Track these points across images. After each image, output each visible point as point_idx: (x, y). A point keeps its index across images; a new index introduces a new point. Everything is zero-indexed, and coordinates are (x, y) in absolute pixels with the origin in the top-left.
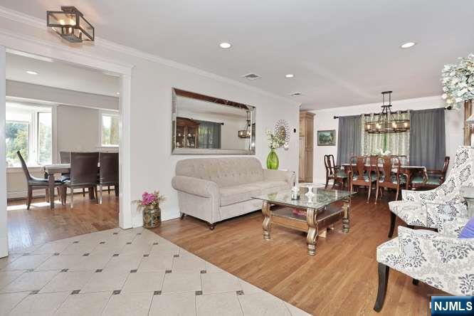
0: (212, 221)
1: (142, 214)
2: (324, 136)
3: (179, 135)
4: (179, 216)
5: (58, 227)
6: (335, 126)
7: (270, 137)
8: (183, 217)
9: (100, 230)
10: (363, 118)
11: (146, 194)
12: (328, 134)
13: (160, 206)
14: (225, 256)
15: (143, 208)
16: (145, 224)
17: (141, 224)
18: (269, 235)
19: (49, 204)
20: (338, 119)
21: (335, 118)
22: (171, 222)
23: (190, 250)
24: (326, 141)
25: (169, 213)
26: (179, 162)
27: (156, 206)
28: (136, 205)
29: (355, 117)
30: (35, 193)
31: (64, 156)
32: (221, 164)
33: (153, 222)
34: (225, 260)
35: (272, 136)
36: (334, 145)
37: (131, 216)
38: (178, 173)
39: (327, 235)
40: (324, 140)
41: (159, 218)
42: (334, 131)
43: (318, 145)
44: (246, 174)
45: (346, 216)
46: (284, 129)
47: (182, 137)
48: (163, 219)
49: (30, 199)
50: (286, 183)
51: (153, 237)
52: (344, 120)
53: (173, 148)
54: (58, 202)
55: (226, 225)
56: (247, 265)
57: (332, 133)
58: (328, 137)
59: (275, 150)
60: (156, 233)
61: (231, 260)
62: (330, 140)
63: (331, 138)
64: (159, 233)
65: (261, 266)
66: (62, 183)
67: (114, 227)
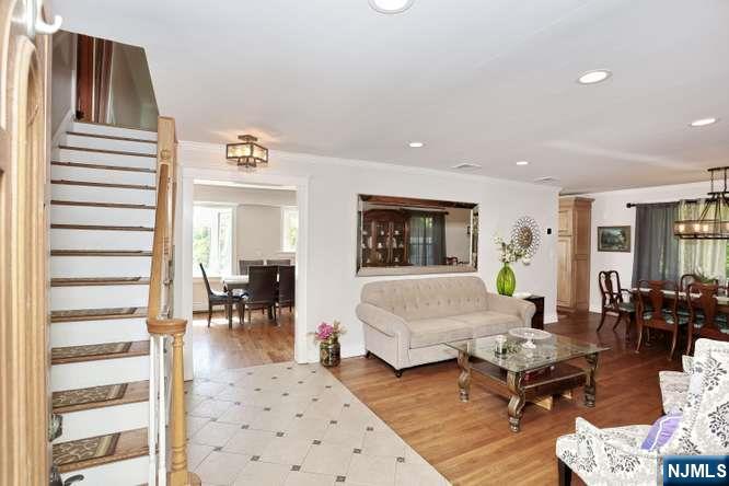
0: (398, 367)
1: (318, 348)
2: (609, 235)
3: (383, 233)
4: (364, 353)
5: (234, 353)
6: (629, 219)
7: (501, 246)
8: (369, 354)
9: (274, 362)
10: (683, 208)
11: (324, 326)
12: (617, 232)
13: (339, 340)
14: (400, 415)
15: (319, 343)
16: (322, 360)
17: (318, 360)
18: (467, 395)
19: (227, 322)
20: (634, 209)
21: (629, 206)
22: (354, 361)
23: (365, 401)
24: (613, 244)
25: (351, 349)
26: (365, 286)
27: (335, 341)
28: (312, 337)
29: (667, 205)
30: (215, 308)
31: (244, 266)
32: (421, 287)
33: (332, 360)
34: (400, 419)
35: (504, 245)
36: (628, 251)
37: (307, 350)
38: (364, 300)
39: (553, 405)
40: (608, 242)
41: (337, 354)
42: (629, 227)
43: (599, 250)
44: (459, 301)
45: (588, 382)
46: (529, 231)
47: (385, 236)
48: (342, 356)
49: (210, 314)
50: (518, 318)
51: (329, 378)
52: (644, 212)
53: (358, 268)
54: (236, 320)
55: (419, 373)
56: (423, 429)
57: (625, 230)
58: (617, 237)
59: (510, 266)
60: (333, 373)
61: (405, 419)
62: (620, 243)
63: (622, 239)
64: (337, 374)
65: (438, 435)
66: (240, 298)
67: (289, 360)
